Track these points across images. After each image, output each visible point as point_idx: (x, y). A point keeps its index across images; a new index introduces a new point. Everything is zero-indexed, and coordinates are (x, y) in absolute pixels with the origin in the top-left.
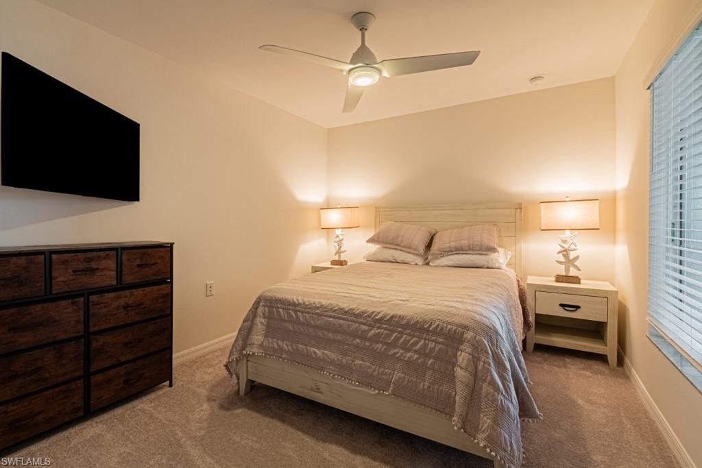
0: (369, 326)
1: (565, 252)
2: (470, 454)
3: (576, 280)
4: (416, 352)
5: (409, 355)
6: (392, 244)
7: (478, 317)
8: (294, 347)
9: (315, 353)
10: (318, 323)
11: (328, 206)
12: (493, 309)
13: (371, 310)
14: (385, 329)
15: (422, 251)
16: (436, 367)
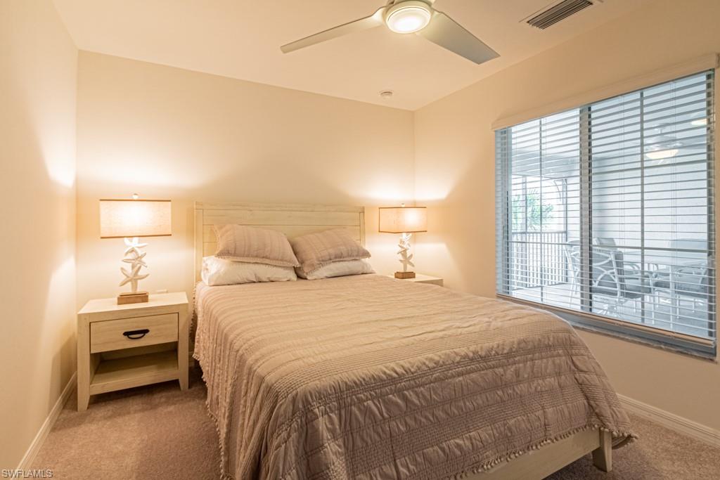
0: (503, 366)
1: (404, 253)
10: (444, 394)
13: (494, 344)
14: (519, 362)
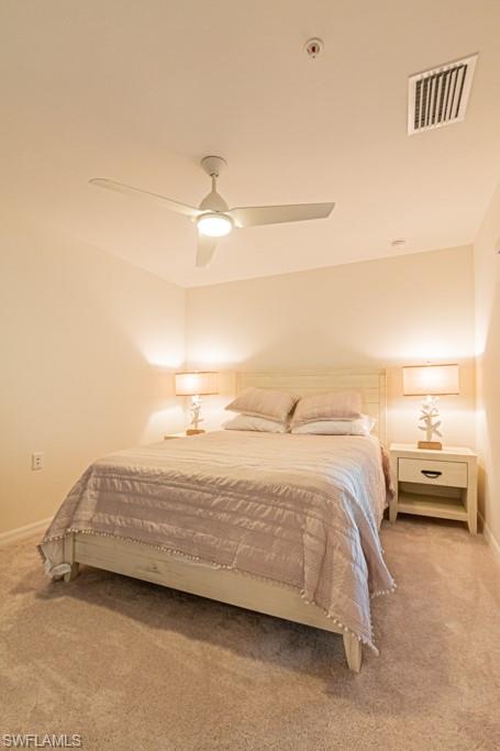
0: (213, 494)
1: (427, 418)
2: (322, 630)
3: (438, 446)
4: (263, 520)
5: (255, 523)
6: (252, 411)
7: (329, 480)
8: (129, 521)
9: (152, 527)
10: (156, 493)
11: (185, 371)
12: (346, 471)
13: (215, 476)
14: (231, 496)
15: (283, 419)
16: (284, 535)
